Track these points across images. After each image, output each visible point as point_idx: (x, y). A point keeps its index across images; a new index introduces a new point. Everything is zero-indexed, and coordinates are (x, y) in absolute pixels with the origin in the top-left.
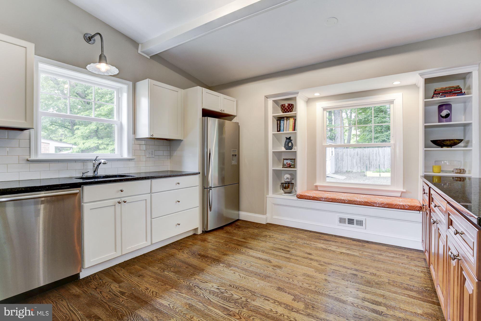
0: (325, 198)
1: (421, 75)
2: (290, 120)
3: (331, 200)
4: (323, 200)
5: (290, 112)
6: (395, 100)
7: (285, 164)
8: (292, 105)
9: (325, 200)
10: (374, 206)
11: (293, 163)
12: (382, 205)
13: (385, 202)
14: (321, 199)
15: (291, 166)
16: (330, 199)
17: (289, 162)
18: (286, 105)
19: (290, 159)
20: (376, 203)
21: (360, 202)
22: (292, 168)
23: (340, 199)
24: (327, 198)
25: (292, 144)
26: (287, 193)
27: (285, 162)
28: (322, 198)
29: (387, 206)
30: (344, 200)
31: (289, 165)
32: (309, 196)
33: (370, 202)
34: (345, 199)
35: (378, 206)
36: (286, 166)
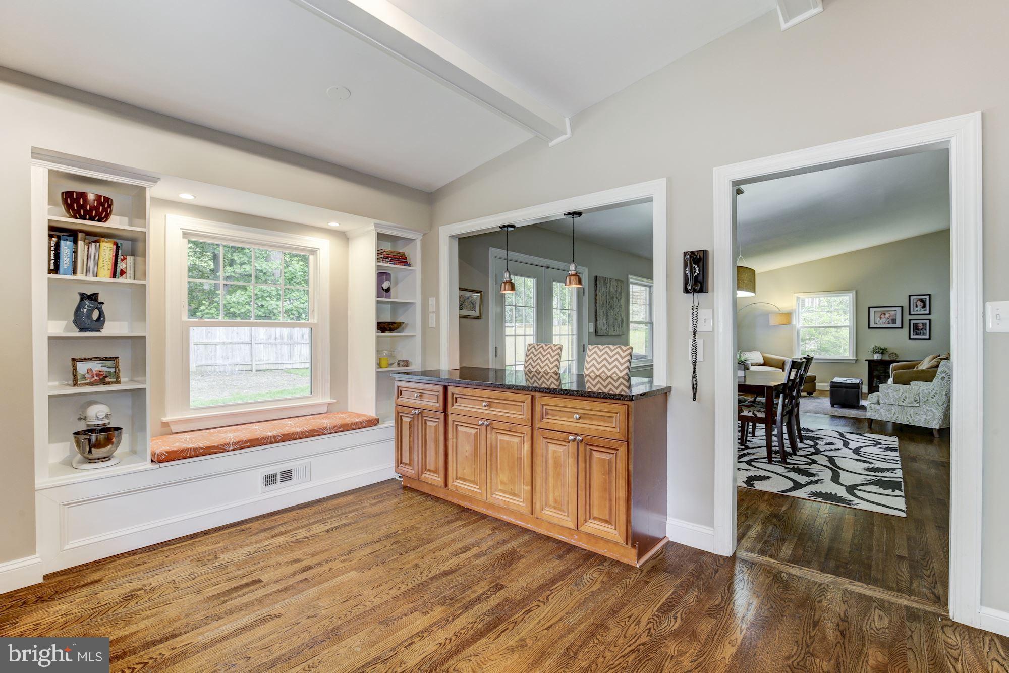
0: (234, 444)
1: (376, 225)
2: (103, 244)
3: (249, 444)
4: (231, 448)
5: (99, 221)
6: (319, 249)
7: (84, 375)
8: (107, 199)
9: (235, 447)
10: (323, 434)
11: (113, 370)
12: (335, 428)
13: (337, 424)
14: (226, 448)
15: (108, 380)
16: (246, 442)
17: (96, 367)
18: (91, 197)
19: (101, 359)
20: (326, 428)
21: (302, 433)
22: (109, 383)
23: (266, 437)
24: (239, 442)
25: (101, 314)
26: (98, 459)
27: (82, 368)
28: (228, 444)
29: (342, 429)
30: (274, 437)
31: (98, 375)
32: (195, 449)
33: (318, 430)
34: (275, 435)
35: (329, 432)
36: (88, 381)
